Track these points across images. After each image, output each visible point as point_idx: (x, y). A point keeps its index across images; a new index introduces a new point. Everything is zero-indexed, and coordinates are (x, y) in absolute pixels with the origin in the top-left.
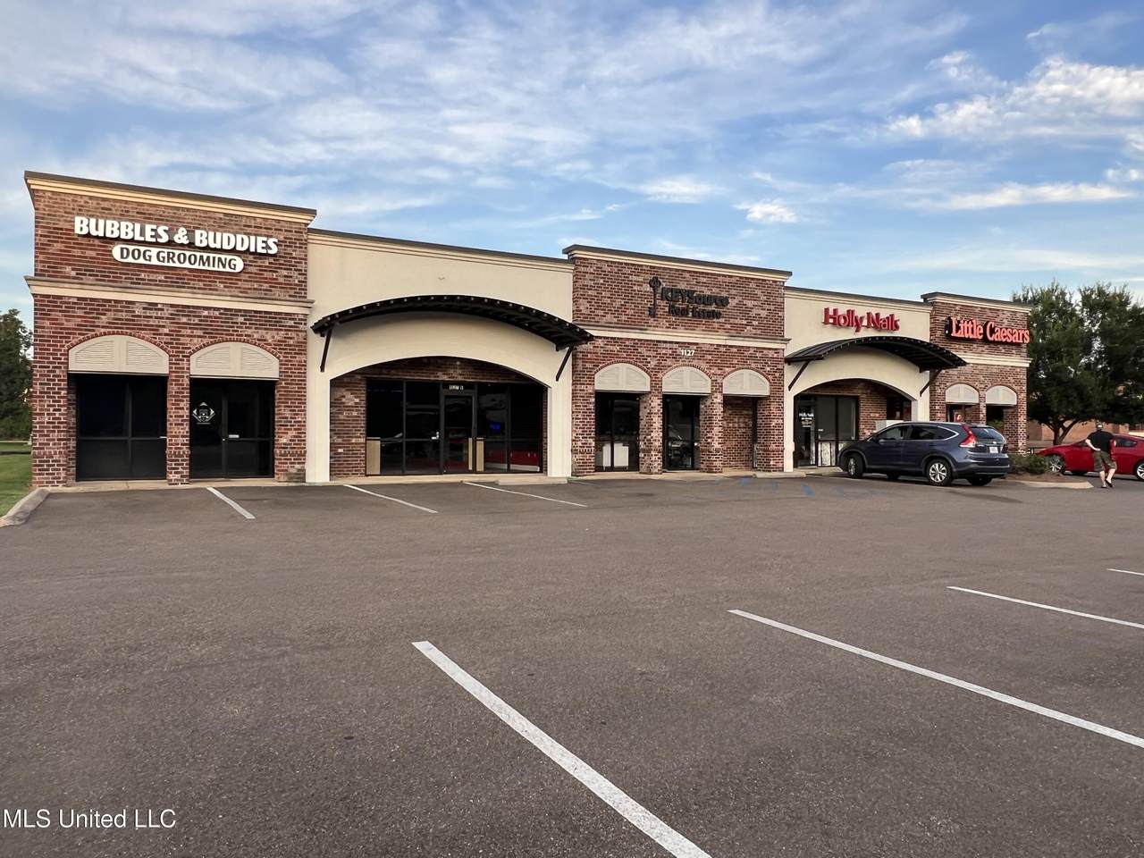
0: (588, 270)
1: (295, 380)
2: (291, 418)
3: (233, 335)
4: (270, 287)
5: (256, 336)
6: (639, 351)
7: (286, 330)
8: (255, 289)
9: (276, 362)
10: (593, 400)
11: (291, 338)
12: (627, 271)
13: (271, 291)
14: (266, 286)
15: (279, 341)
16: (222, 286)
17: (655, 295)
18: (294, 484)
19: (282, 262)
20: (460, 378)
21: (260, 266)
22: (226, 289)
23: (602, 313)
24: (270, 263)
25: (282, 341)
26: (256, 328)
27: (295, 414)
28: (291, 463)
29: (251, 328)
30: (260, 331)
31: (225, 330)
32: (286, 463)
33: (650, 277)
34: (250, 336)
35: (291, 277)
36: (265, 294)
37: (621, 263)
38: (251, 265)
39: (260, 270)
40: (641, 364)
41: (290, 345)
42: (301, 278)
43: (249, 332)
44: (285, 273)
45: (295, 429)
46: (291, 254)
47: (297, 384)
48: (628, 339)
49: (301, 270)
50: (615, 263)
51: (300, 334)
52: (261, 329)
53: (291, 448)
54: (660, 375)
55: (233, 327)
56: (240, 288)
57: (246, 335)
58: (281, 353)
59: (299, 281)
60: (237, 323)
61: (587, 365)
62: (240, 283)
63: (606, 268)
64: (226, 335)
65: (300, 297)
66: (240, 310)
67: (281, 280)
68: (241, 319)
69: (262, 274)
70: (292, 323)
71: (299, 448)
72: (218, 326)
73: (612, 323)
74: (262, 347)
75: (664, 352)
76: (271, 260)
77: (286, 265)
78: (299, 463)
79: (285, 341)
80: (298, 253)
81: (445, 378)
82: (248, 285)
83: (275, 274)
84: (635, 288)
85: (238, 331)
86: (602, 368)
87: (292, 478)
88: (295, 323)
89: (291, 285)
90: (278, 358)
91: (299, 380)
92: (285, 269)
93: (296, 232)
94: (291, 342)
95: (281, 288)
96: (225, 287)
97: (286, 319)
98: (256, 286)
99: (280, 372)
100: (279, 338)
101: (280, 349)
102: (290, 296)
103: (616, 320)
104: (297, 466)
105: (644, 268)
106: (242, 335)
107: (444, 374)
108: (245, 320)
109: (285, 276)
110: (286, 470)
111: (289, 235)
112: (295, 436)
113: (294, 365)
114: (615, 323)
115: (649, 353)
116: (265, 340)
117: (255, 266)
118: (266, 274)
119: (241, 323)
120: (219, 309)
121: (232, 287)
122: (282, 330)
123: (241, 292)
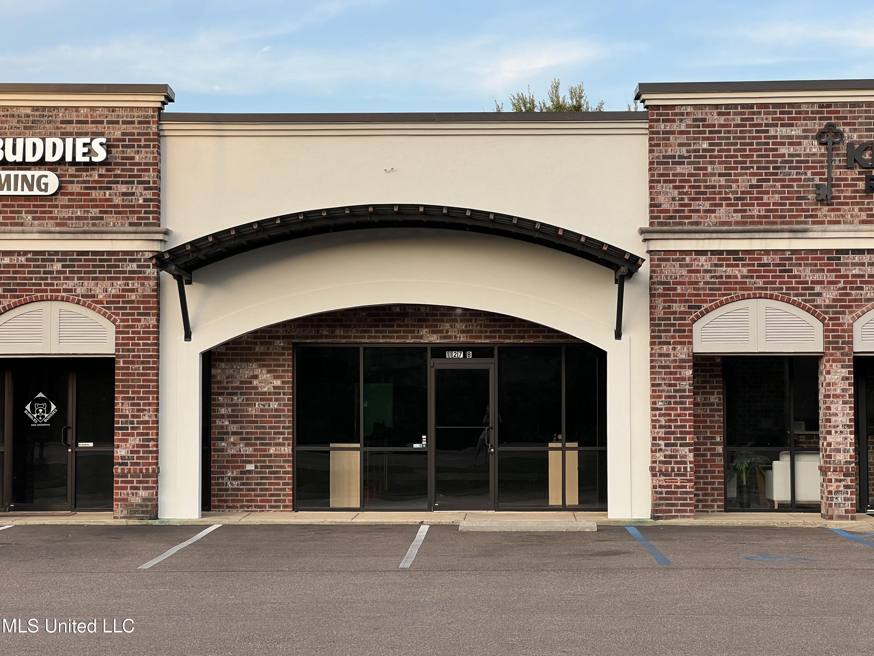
0: (675, 127)
1: (139, 357)
2: (133, 416)
3: (46, 291)
4: (101, 212)
5: (78, 291)
6: (795, 272)
7: (124, 279)
8: (78, 218)
9: (111, 329)
10: (689, 373)
11: (133, 290)
12: (763, 119)
13: (102, 218)
14: (94, 212)
15: (114, 296)
16: (30, 217)
17: (830, 161)
18: (137, 522)
19: (119, 172)
20: (463, 338)
21: (84, 182)
22: (36, 222)
23: (707, 205)
24: (100, 176)
25: (118, 296)
26: (79, 279)
27: (138, 410)
28: (132, 488)
29: (73, 279)
30: (86, 283)
31: (34, 284)
32: (126, 488)
33: (818, 126)
34: (70, 291)
35: (133, 194)
36: (94, 225)
37: (751, 106)
38: (72, 182)
39: (86, 188)
40: (800, 299)
41: (132, 302)
42: (149, 194)
43: (70, 284)
44: (123, 188)
45: (139, 434)
46: (133, 158)
47: (143, 362)
48: (767, 252)
49: (149, 182)
50: (736, 106)
51: (146, 283)
52: (88, 279)
53: (133, 464)
54: (846, 319)
55: (46, 279)
56: (56, 218)
57: (65, 291)
58: (117, 314)
59: (145, 200)
60: (51, 272)
61: (675, 307)
62: (56, 210)
63: (715, 119)
64: (37, 291)
65: (146, 225)
66: (56, 253)
67: (117, 200)
68: (57, 266)
69: (88, 194)
70: (134, 266)
71: (144, 464)
72: (25, 279)
73: (729, 224)
74: (89, 307)
75: (856, 271)
76: (103, 171)
77: (125, 176)
78: (145, 488)
79: (124, 296)
80: (143, 155)
81: (434, 339)
82: (66, 213)
83: (107, 192)
84: (783, 150)
85: (52, 284)
86: (707, 311)
87: (136, 512)
88: (138, 266)
89: (133, 206)
90: (114, 322)
91: (145, 356)
92: (123, 183)
93: (140, 122)
94: (133, 296)
95: (116, 213)
96: (34, 218)
97: (125, 260)
98: (79, 214)
99: (117, 344)
100: (113, 292)
101: (116, 308)
102: (131, 224)
103: (738, 217)
104: (143, 493)
105: (804, 108)
106: (59, 291)
107: (433, 332)
108: (63, 266)
109: (124, 194)
110: (126, 500)
111: (130, 128)
112: (138, 446)
113: (139, 333)
114: (737, 223)
115: (817, 277)
116: (93, 296)
117: (78, 182)
118: (95, 194)
119: (59, 272)
120: (25, 253)
121: (44, 218)
122: (118, 279)
123: (58, 225)
